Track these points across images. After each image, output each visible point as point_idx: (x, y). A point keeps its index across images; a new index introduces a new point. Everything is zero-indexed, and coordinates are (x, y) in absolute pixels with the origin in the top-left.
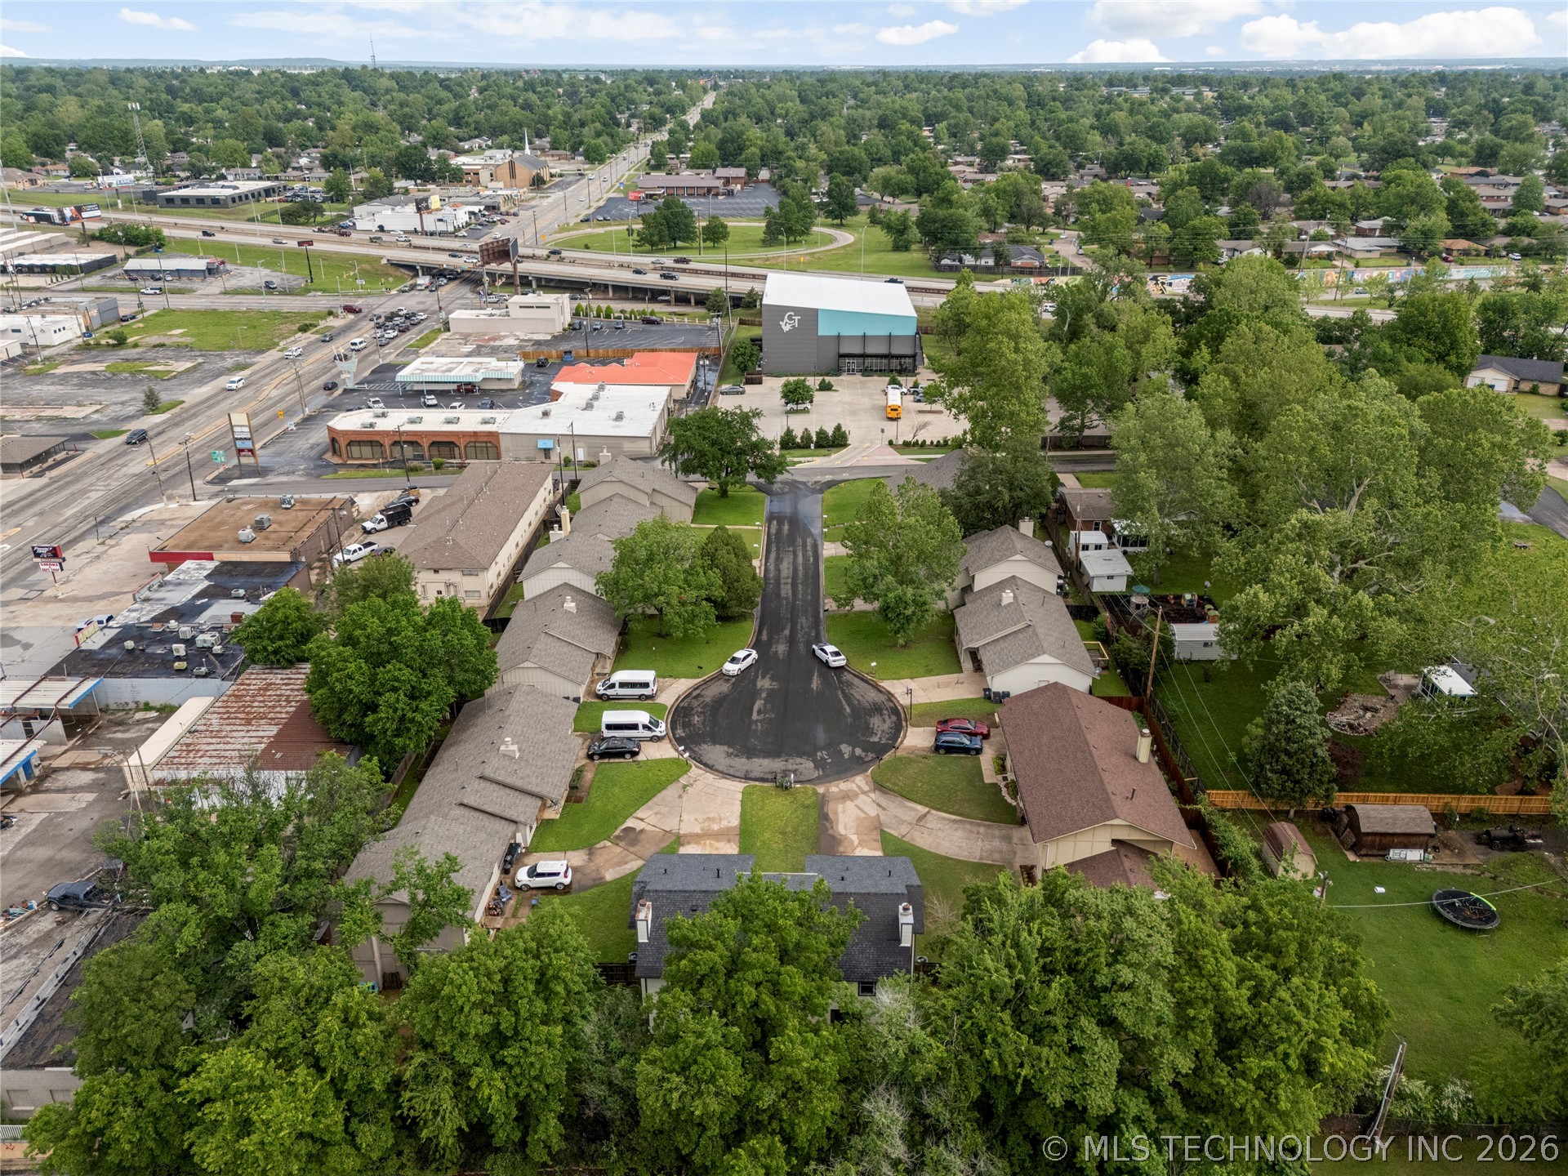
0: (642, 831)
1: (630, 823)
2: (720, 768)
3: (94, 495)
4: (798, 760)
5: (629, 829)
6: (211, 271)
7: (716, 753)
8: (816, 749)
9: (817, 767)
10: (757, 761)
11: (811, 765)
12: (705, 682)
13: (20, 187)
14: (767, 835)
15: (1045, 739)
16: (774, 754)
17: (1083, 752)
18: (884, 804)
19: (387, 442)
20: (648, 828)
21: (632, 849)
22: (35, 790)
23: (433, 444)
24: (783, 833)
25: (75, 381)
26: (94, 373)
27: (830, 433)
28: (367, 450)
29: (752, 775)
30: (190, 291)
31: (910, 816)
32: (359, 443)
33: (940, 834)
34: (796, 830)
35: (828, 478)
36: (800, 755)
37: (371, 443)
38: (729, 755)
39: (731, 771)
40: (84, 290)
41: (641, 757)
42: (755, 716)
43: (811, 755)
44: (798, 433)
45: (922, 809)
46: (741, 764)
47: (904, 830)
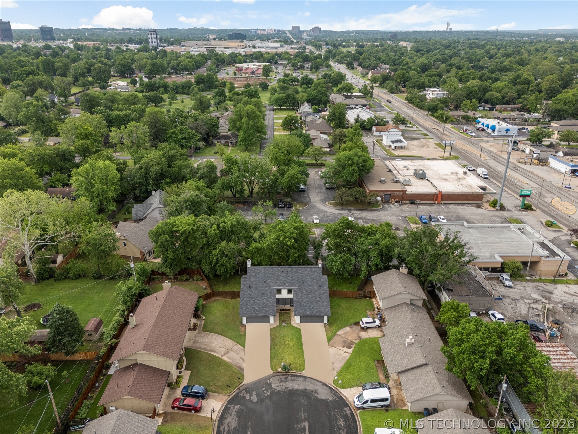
0: (344, 347)
1: (350, 351)
2: (318, 383)
4: (279, 389)
5: (350, 347)
7: (323, 394)
8: (270, 397)
9: (270, 384)
10: (300, 387)
11: (274, 386)
14: (292, 344)
15: (170, 329)
16: (293, 393)
17: (161, 315)
18: (241, 360)
20: (342, 348)
21: (344, 339)
24: (285, 345)
29: (302, 379)
31: (231, 354)
33: (221, 345)
34: (280, 346)
36: (279, 392)
38: (316, 392)
39: (313, 381)
42: (306, 424)
43: (274, 393)
45: (225, 358)
46: (309, 387)
47: (235, 348)
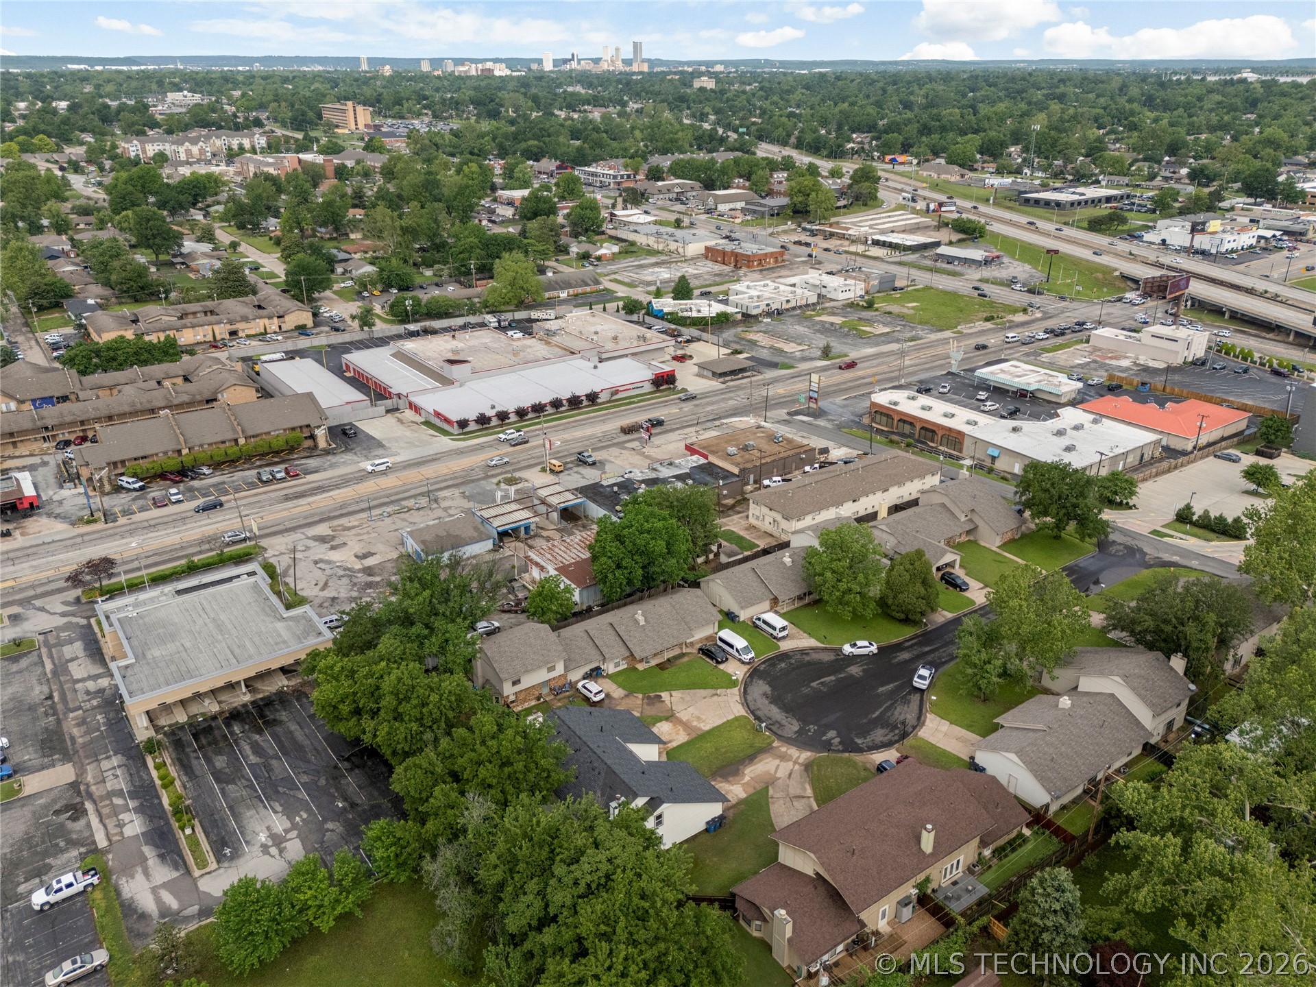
0: (664, 702)
1: (663, 694)
2: (749, 698)
3: (731, 402)
4: (794, 722)
5: (658, 697)
6: (987, 262)
7: (761, 688)
8: (815, 723)
9: (797, 732)
10: (772, 707)
11: (797, 729)
12: (826, 649)
13: (953, 179)
14: (709, 745)
18: (794, 776)
19: (896, 418)
20: (668, 702)
21: (646, 706)
22: (525, 541)
23: (922, 428)
25: (818, 327)
26: (832, 324)
27: (1230, 520)
28: (884, 419)
29: (757, 712)
30: (961, 274)
31: (794, 792)
32: (881, 414)
34: (726, 753)
35: (1175, 559)
36: (800, 720)
37: (888, 416)
38: (766, 694)
39: (751, 703)
40: (900, 264)
41: (721, 667)
42: (814, 684)
43: (806, 724)
44: (1198, 510)
45: (809, 793)
46: (763, 703)
47: (779, 796)
